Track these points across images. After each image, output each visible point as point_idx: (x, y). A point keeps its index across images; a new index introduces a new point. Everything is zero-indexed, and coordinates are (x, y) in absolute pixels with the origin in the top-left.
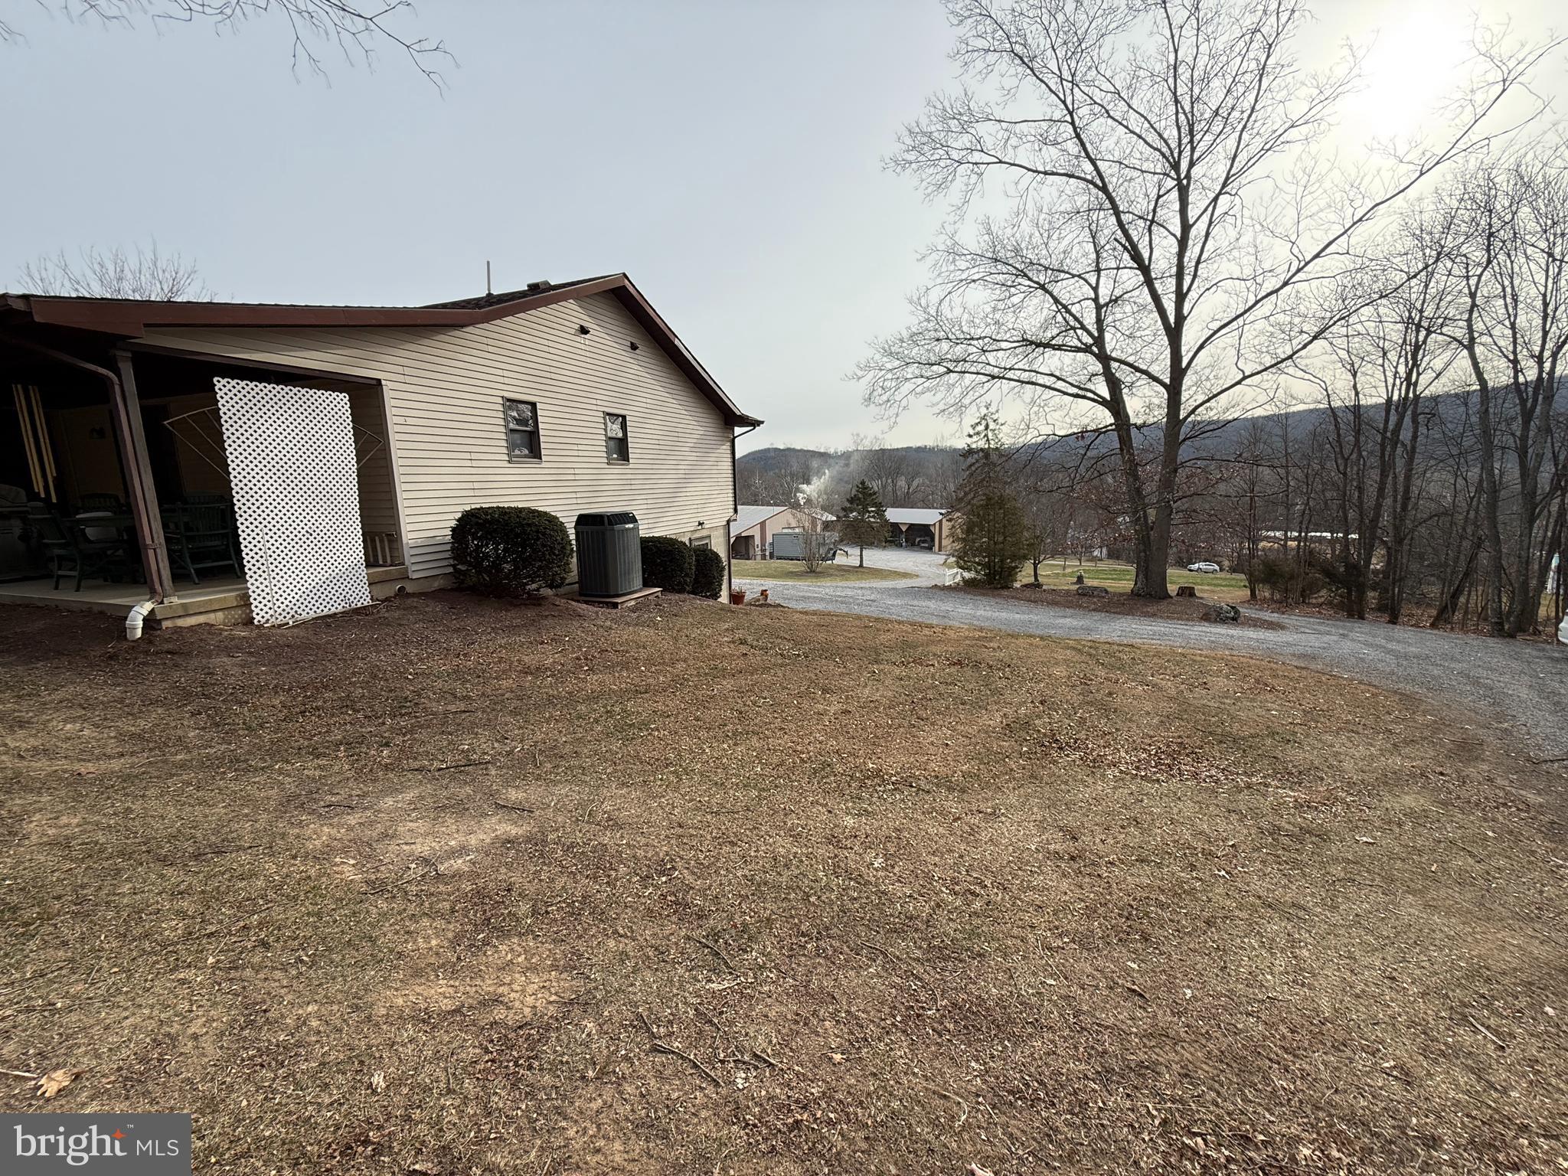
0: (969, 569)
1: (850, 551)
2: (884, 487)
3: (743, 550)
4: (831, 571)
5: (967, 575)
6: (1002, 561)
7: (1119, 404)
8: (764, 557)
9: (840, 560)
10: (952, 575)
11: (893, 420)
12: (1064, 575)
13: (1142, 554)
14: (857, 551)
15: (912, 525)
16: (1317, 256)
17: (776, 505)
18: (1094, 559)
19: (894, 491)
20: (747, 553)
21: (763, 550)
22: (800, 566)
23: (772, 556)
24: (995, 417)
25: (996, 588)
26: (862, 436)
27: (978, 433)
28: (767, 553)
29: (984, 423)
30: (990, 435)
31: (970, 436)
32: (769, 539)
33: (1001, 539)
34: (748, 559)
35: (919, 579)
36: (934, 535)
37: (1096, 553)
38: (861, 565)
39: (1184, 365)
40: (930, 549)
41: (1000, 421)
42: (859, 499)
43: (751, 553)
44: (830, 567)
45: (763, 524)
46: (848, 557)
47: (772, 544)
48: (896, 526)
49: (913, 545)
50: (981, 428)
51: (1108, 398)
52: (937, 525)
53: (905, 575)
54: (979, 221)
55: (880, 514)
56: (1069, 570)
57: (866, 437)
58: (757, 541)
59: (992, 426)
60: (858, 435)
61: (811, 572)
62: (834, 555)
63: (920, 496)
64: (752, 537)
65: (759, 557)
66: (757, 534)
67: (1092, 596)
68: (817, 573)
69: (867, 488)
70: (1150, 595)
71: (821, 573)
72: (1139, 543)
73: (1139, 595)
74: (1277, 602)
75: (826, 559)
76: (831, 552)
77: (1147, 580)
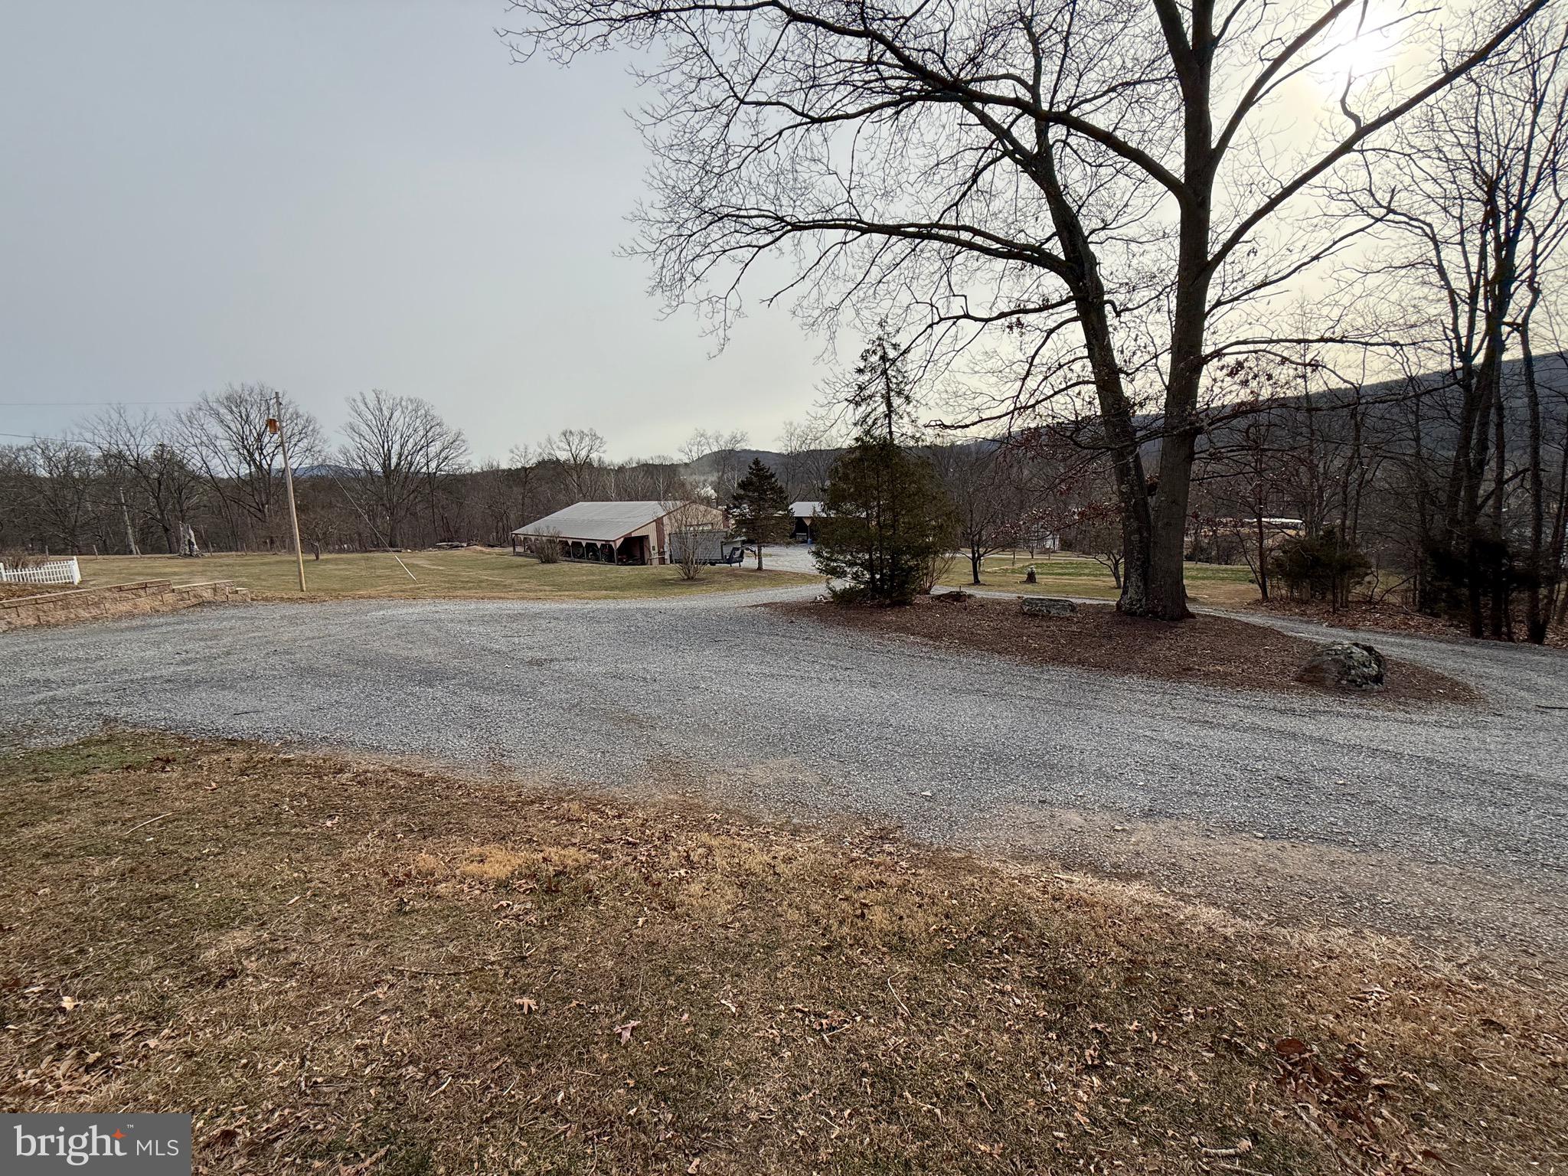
3: (638, 555)
4: (716, 577)
8: (662, 561)
12: (1013, 572)
18: (1047, 551)
21: (661, 553)
22: (677, 572)
23: (672, 559)
26: (795, 424)
27: (871, 368)
28: (667, 556)
31: (860, 371)
32: (668, 539)
34: (643, 564)
37: (1049, 544)
38: (760, 568)
39: (1213, 145)
42: (752, 483)
43: (647, 557)
44: (720, 572)
45: (659, 522)
47: (671, 545)
48: (800, 520)
50: (874, 359)
55: (788, 508)
56: (1018, 565)
58: (653, 541)
60: (791, 424)
61: (688, 579)
62: (740, 556)
64: (646, 537)
65: (656, 562)
66: (651, 533)
67: (1047, 617)
68: (696, 580)
69: (762, 469)
70: (1155, 614)
71: (700, 580)
72: (1128, 518)
73: (1133, 614)
74: (1301, 602)
75: (730, 561)
76: (738, 553)
77: (1145, 584)
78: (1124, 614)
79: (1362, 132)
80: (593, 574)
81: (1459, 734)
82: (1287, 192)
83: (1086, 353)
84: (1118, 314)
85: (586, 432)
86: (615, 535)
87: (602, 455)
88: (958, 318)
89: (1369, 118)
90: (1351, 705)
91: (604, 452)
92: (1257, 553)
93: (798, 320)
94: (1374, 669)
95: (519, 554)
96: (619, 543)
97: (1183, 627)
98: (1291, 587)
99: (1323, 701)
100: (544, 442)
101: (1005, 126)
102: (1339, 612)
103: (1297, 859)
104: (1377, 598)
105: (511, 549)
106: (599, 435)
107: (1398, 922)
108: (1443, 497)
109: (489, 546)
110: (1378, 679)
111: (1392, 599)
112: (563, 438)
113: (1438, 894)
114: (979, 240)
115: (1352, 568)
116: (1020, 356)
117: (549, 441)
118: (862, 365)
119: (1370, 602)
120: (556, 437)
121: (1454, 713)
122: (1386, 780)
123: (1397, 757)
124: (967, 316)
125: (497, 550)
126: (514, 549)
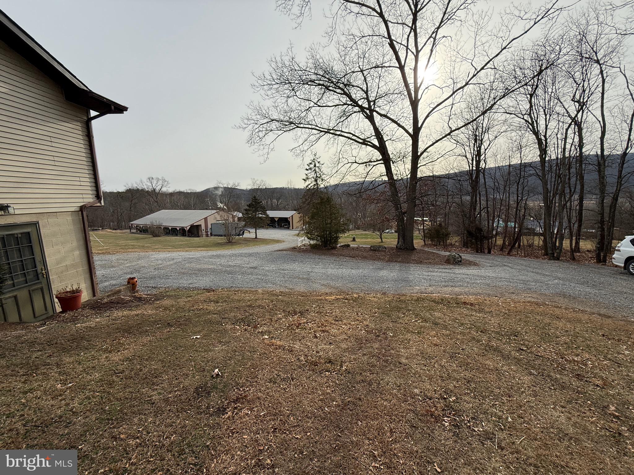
0: (313, 239)
1: (251, 230)
2: (267, 202)
3: (196, 233)
4: (240, 241)
5: (312, 242)
6: (330, 233)
7: (384, 149)
8: (207, 235)
9: (246, 235)
10: (303, 241)
11: (266, 156)
13: (401, 227)
14: (254, 230)
15: (280, 218)
16: (482, 68)
17: (212, 209)
19: (272, 204)
20: (198, 232)
21: (207, 232)
22: (223, 240)
23: (211, 235)
24: (319, 160)
25: (329, 249)
27: (311, 169)
28: (209, 233)
29: (313, 163)
30: (317, 169)
31: (307, 170)
32: (209, 226)
33: (329, 221)
34: (199, 237)
35: (285, 243)
36: (290, 222)
38: (256, 238)
39: (419, 126)
40: (288, 228)
41: (321, 163)
42: (253, 205)
43: (200, 233)
44: (240, 239)
45: (206, 219)
46: (250, 234)
47: (211, 229)
48: (273, 219)
49: (281, 227)
50: (312, 166)
51: (378, 146)
52: (291, 218)
53: (278, 241)
54: (307, 50)
55: (265, 213)
57: (258, 180)
58: (203, 227)
59: (317, 165)
61: (229, 242)
62: (243, 233)
63: (282, 205)
64: (200, 225)
65: (204, 236)
66: (203, 224)
67: (379, 251)
68: (232, 243)
69: (256, 200)
70: (407, 248)
71: (235, 243)
72: (399, 222)
73: (401, 249)
74: (434, 245)
75: (239, 235)
76: (242, 231)
77: (404, 240)
78: (398, 248)
79: (452, 132)
80: (183, 241)
81: (477, 271)
82: (437, 141)
83: (386, 174)
84: (393, 163)
85: (160, 178)
86: (186, 224)
87: (168, 189)
88: (353, 163)
89: (453, 128)
90: (457, 267)
91: (169, 187)
92: (422, 231)
93: (292, 153)
94: (460, 259)
95: (133, 233)
96: (188, 228)
97: (415, 252)
98: (432, 241)
99: (451, 266)
100: (138, 182)
101: (357, 100)
102: (446, 247)
103: (457, 289)
104: (453, 243)
105: (129, 231)
106: (166, 180)
107: (473, 294)
108: (468, 216)
109: (114, 229)
110: (461, 261)
111: (457, 244)
112: (148, 180)
113: (478, 291)
114: (354, 138)
115: (447, 235)
116: (364, 172)
117: (141, 181)
118: (308, 168)
119: (451, 245)
120: (145, 180)
121: (475, 267)
122: (467, 278)
123: (468, 275)
124: (356, 162)
125: (119, 231)
126: (130, 231)
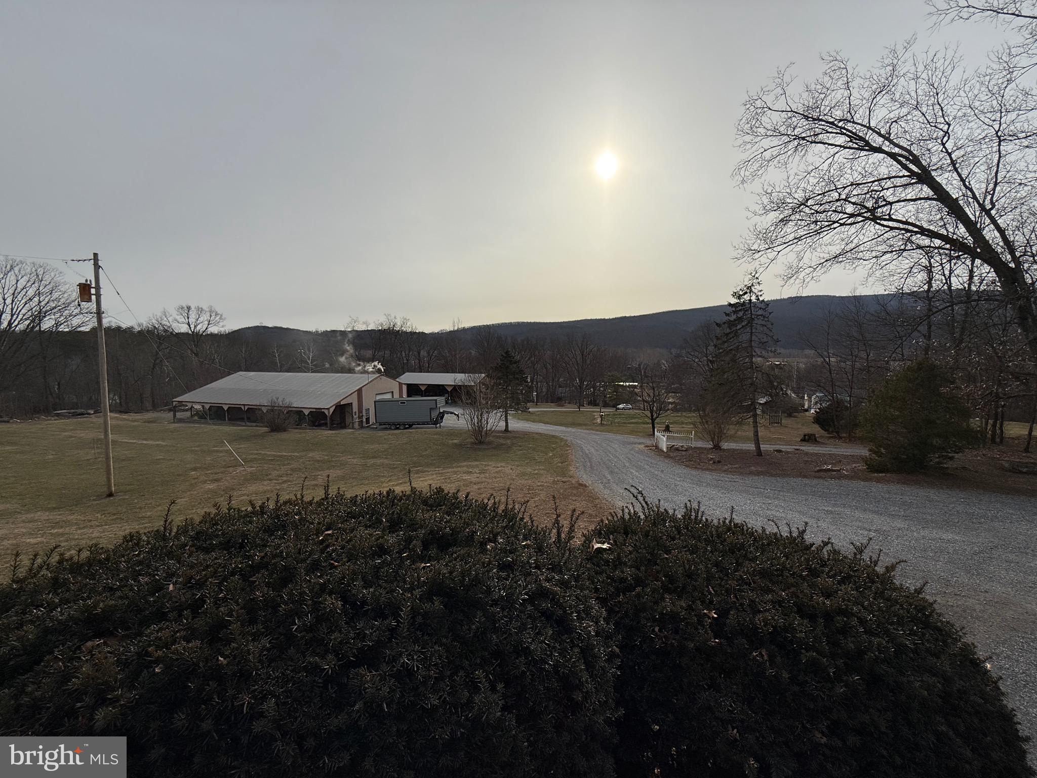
20: (347, 419)
21: (361, 417)
28: (364, 419)
38: (507, 430)
45: (359, 391)
61: (481, 443)
64: (350, 405)
68: (487, 444)
71: (490, 443)
86: (327, 403)
126: (175, 416)
